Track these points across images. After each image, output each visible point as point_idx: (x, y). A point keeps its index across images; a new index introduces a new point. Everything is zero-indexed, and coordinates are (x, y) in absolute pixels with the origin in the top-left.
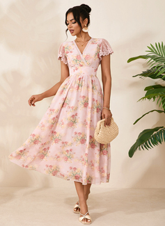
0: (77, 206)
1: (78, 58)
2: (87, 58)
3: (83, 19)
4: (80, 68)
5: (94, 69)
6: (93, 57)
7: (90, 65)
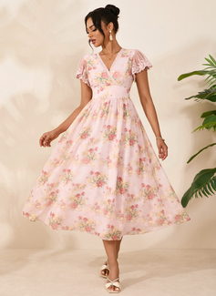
0: (104, 267)
1: (104, 75)
2: (116, 75)
3: (107, 25)
4: (107, 88)
5: (126, 89)
6: (123, 74)
7: (121, 83)
